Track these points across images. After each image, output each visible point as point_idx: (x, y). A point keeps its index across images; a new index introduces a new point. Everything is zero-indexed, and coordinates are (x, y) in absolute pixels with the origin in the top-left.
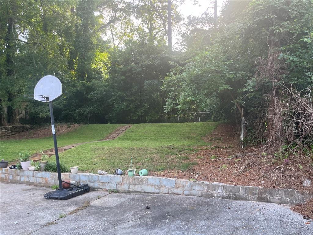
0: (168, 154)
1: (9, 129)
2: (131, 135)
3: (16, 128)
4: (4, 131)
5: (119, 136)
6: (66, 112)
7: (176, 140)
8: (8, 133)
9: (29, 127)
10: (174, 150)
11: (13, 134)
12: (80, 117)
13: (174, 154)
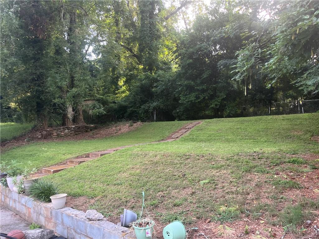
0: (249, 171)
1: (72, 129)
2: (199, 134)
3: (79, 128)
4: (67, 131)
5: (182, 136)
6: (131, 109)
7: (266, 142)
8: (71, 134)
9: (93, 126)
10: (262, 162)
11: (76, 135)
12: (145, 114)
13: (263, 172)
